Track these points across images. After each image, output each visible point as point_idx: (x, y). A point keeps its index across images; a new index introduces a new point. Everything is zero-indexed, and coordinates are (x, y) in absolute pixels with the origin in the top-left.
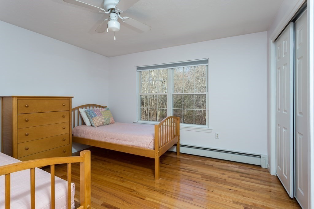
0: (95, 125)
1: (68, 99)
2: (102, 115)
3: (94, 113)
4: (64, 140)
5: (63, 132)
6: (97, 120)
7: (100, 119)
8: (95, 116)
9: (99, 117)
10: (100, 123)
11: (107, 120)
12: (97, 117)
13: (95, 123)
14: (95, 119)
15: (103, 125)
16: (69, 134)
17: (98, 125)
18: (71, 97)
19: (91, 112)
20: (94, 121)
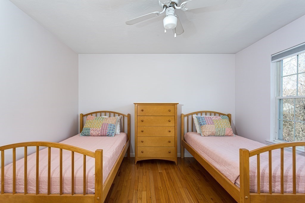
0: (203, 134)
1: (174, 105)
2: (213, 123)
3: (204, 121)
4: (170, 142)
5: (169, 135)
6: (205, 129)
7: (209, 128)
8: (204, 124)
9: (208, 126)
10: (209, 132)
11: (220, 131)
12: (206, 126)
13: (203, 132)
14: (203, 128)
15: (213, 135)
16: (174, 138)
17: (206, 134)
18: (177, 104)
19: (200, 119)
20: (202, 130)
